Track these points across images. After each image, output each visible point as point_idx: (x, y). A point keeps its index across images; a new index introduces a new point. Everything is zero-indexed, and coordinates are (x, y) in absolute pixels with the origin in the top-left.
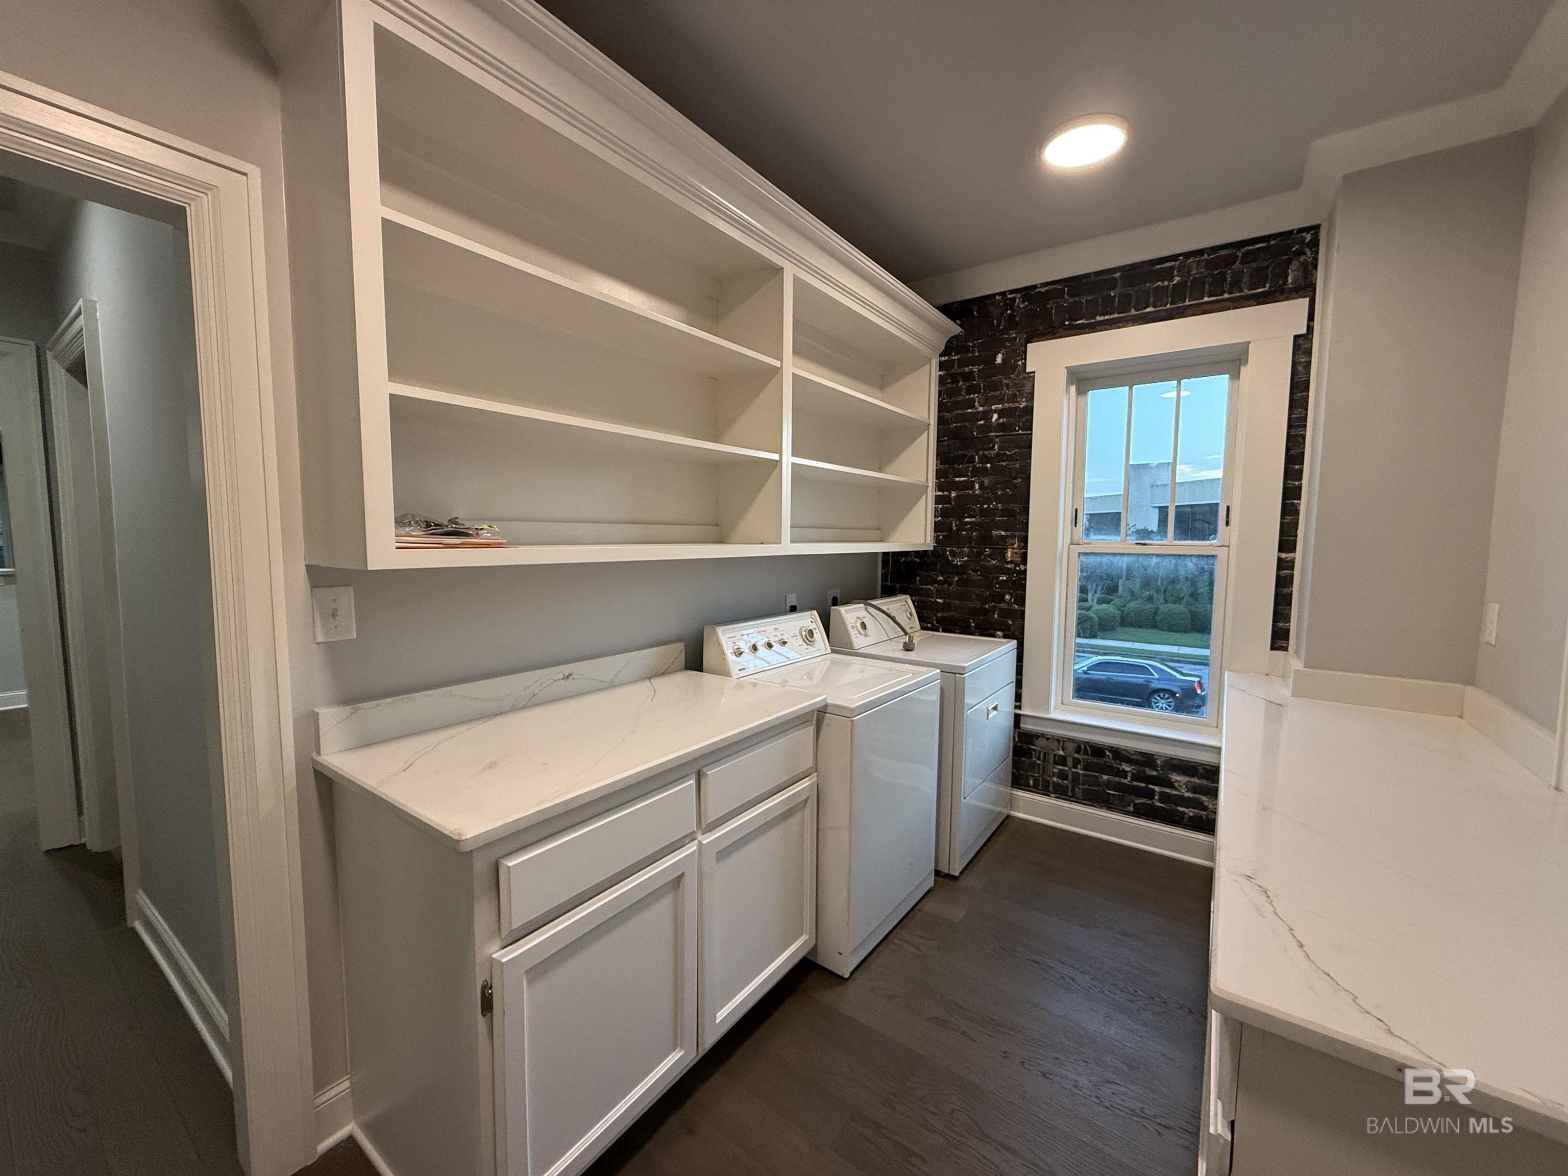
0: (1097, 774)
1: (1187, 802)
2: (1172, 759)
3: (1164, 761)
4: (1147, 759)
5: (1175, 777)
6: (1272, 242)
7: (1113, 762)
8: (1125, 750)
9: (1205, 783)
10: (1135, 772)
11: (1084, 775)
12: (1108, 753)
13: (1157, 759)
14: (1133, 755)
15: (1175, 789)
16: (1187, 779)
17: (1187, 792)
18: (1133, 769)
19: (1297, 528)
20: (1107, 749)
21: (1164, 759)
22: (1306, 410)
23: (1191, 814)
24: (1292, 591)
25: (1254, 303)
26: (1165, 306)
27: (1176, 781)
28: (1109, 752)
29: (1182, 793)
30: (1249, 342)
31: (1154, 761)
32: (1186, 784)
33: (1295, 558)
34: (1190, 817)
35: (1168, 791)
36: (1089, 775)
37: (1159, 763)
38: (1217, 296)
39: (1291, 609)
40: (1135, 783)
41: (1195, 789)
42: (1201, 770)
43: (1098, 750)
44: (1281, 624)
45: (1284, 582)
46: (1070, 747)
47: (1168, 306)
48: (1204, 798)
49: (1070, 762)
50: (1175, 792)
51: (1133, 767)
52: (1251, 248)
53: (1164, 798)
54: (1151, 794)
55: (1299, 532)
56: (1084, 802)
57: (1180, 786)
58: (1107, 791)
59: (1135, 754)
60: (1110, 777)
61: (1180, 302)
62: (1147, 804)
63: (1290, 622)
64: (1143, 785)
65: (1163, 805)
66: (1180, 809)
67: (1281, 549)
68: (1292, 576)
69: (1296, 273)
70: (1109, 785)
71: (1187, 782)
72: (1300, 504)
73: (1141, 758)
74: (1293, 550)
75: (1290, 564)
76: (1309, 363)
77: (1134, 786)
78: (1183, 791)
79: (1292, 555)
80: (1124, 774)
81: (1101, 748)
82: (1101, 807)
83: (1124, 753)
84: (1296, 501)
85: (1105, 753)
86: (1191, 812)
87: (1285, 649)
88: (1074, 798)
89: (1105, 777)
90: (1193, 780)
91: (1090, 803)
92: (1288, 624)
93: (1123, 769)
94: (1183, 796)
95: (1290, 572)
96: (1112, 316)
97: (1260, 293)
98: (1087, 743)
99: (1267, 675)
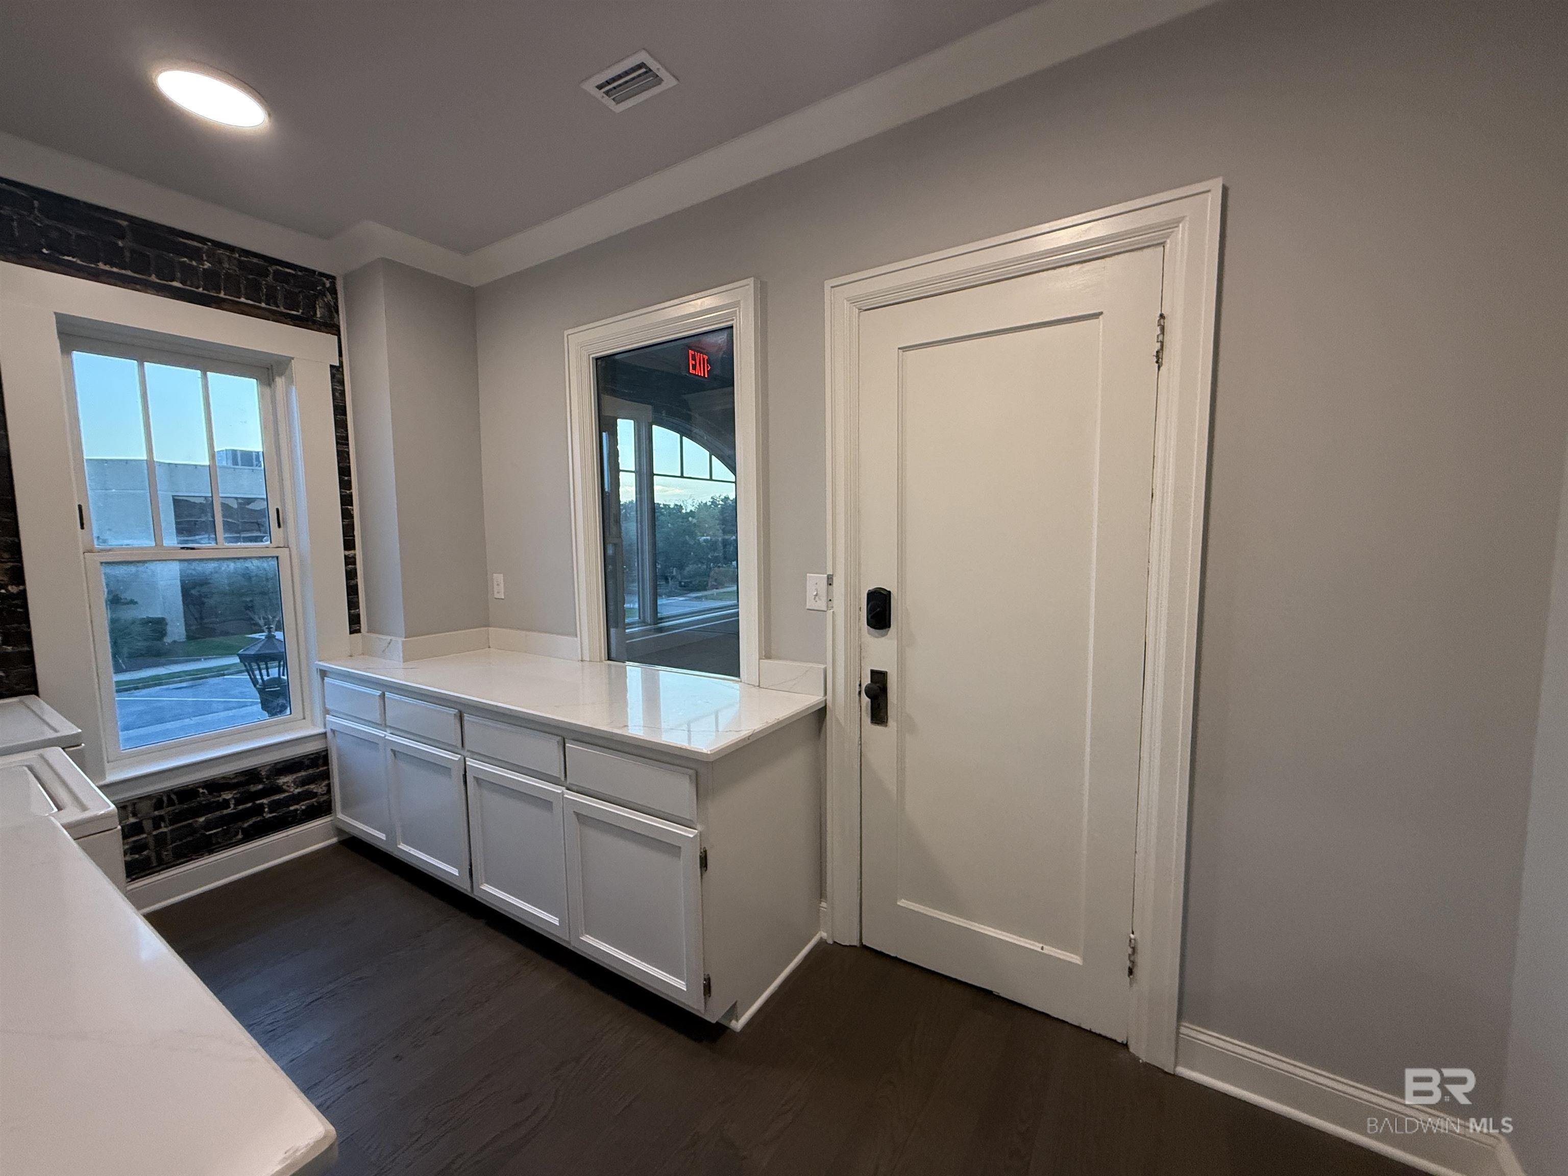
0: (190, 821)
1: (296, 799)
2: (276, 764)
3: (269, 770)
4: (252, 775)
5: (282, 780)
6: (300, 273)
7: (210, 797)
8: (223, 778)
9: (311, 772)
10: (238, 796)
11: (172, 831)
12: (201, 790)
13: (261, 771)
14: (234, 778)
15: (284, 791)
16: (294, 776)
17: (296, 788)
18: (235, 794)
19: (353, 530)
20: (199, 787)
21: (268, 768)
22: (347, 430)
23: (303, 807)
24: (357, 582)
25: (291, 323)
26: (197, 288)
27: (284, 783)
28: (203, 789)
29: (292, 792)
30: (293, 358)
31: (259, 773)
32: (294, 782)
33: (355, 555)
34: (303, 810)
35: (277, 797)
36: (177, 829)
37: (263, 774)
38: (255, 302)
39: (358, 597)
40: (240, 807)
41: (304, 782)
42: (307, 762)
43: (186, 794)
44: (353, 611)
45: (351, 575)
46: (145, 807)
47: (201, 290)
48: (312, 786)
49: (148, 825)
50: (284, 795)
51: (234, 792)
52: (280, 268)
53: (274, 806)
54: (259, 810)
55: (356, 533)
56: (178, 862)
57: (288, 786)
58: (207, 833)
59: (236, 776)
60: (206, 816)
61: (214, 291)
62: (259, 821)
63: (359, 608)
64: (250, 805)
65: (274, 814)
66: (292, 808)
67: (346, 549)
68: (355, 570)
69: (323, 310)
70: (208, 826)
71: (295, 779)
72: (353, 510)
73: (242, 779)
74: (354, 548)
75: (353, 560)
76: (344, 391)
77: (240, 810)
78: (292, 790)
79: (352, 552)
80: (226, 804)
81: (192, 789)
82: (202, 855)
83: (221, 782)
84: (349, 507)
85: (199, 791)
86: (302, 806)
87: (359, 631)
88: (163, 865)
89: (202, 819)
90: (299, 774)
91: (185, 859)
92: (358, 610)
93: (224, 800)
94: (293, 795)
95: (353, 566)
96: (123, 272)
97: (293, 314)
98: (169, 793)
99: (351, 656)
